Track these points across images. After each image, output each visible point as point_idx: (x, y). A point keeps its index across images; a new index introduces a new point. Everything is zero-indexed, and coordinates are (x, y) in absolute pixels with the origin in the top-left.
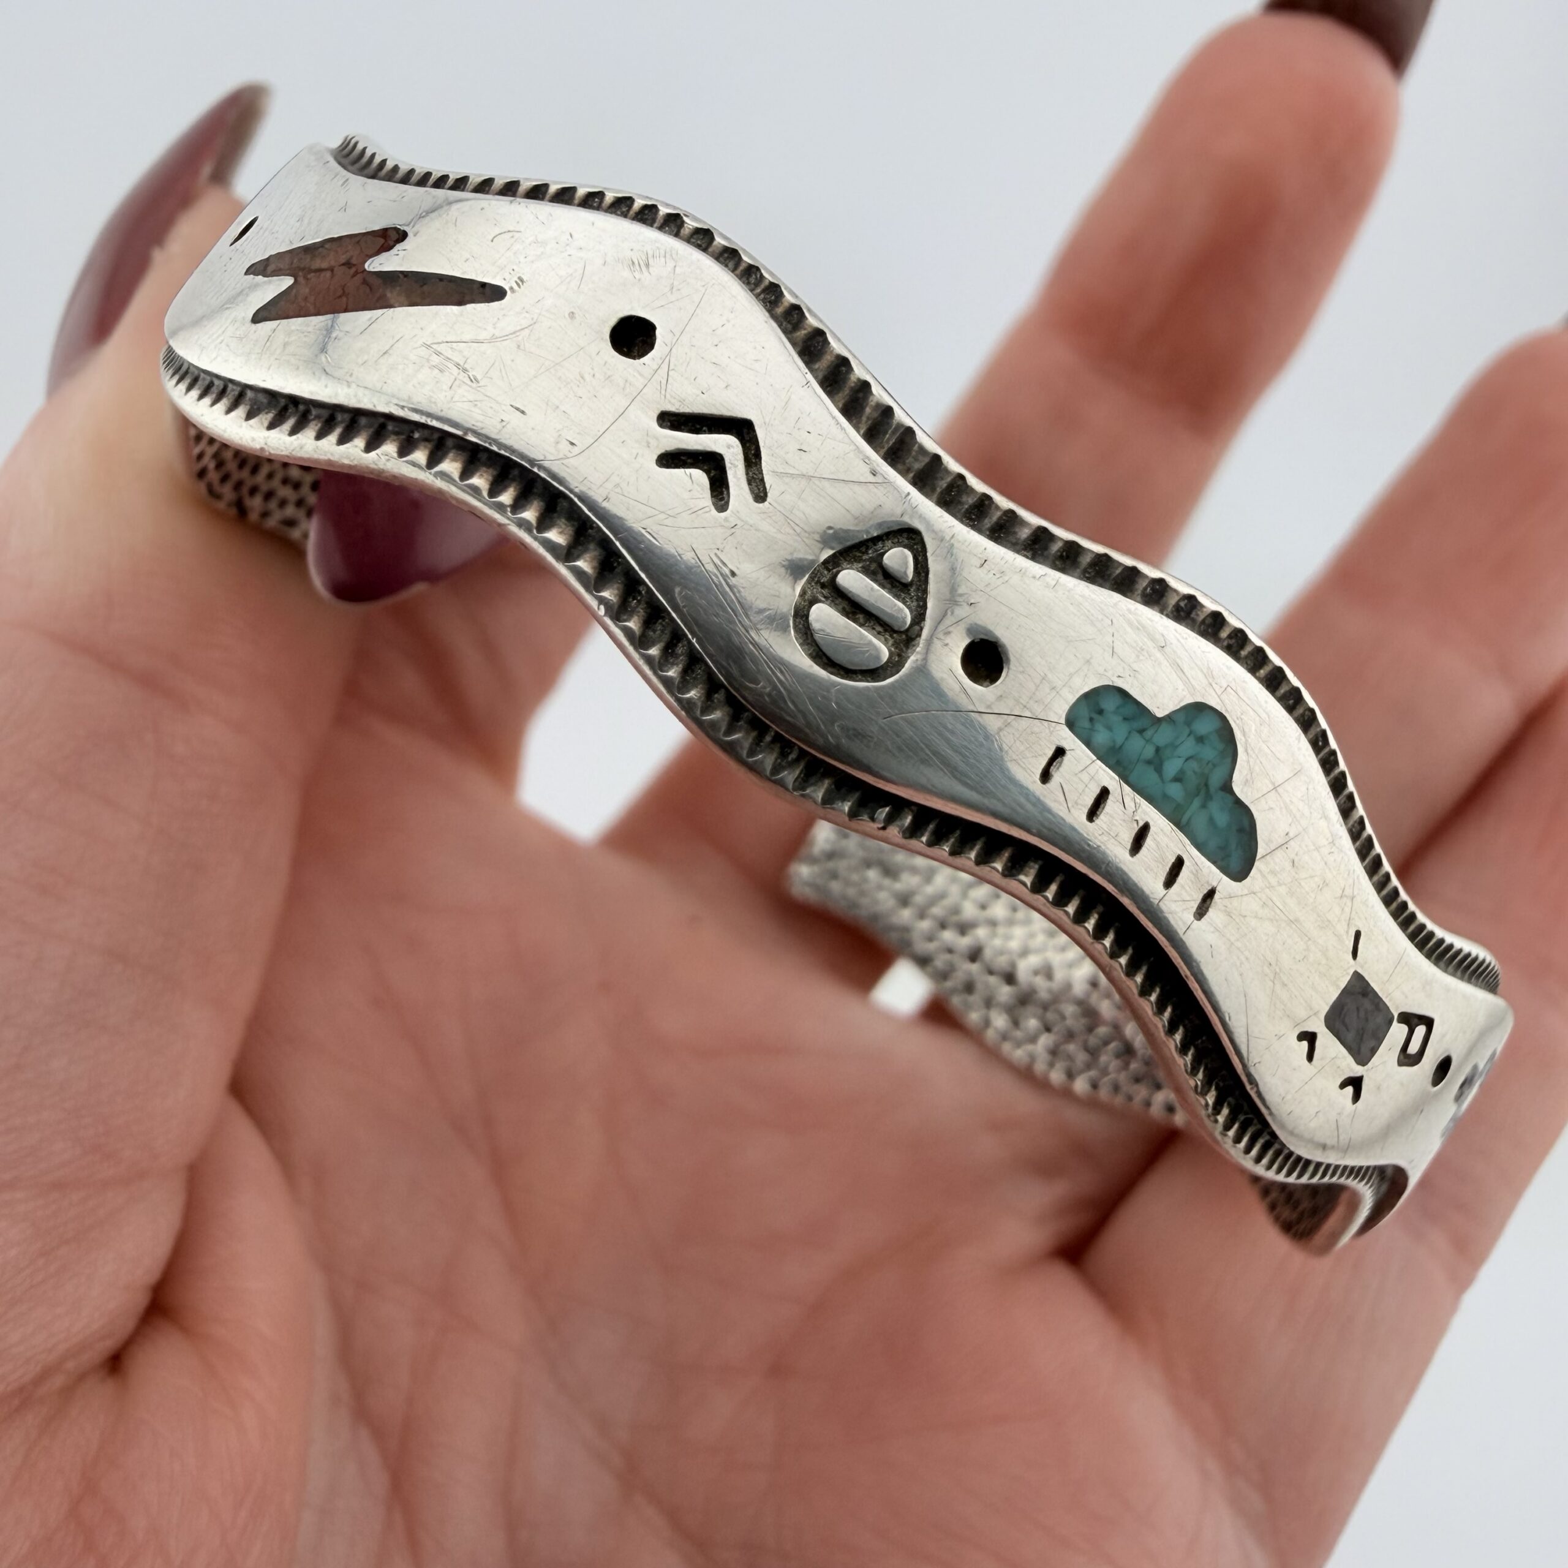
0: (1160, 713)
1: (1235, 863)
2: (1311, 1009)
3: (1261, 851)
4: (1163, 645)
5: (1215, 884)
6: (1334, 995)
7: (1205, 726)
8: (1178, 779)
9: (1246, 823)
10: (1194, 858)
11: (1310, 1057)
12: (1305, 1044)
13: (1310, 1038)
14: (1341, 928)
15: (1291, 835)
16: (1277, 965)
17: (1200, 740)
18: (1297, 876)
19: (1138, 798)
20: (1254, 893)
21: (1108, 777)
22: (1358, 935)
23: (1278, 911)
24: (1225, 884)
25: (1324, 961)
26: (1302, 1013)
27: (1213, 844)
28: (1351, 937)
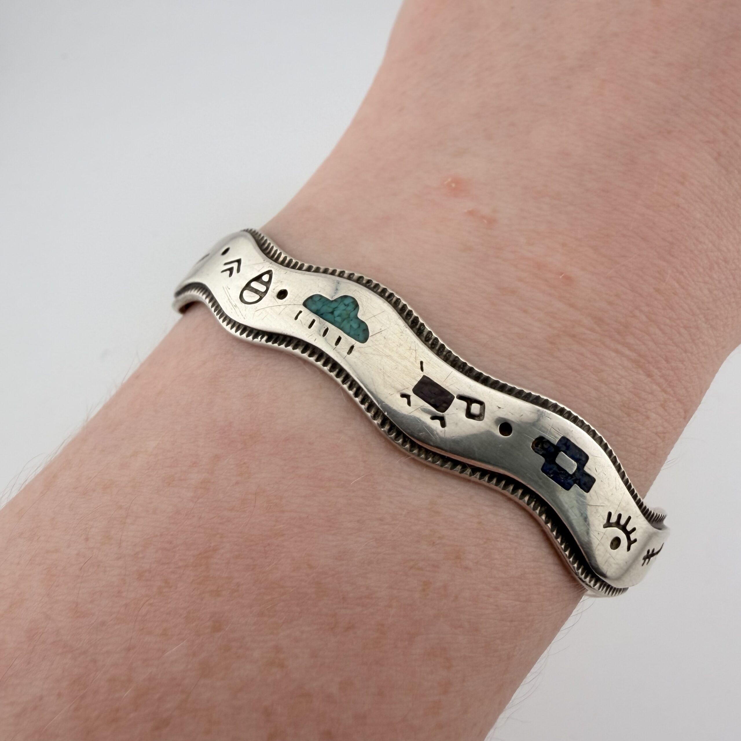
0: (332, 300)
1: (361, 337)
2: (405, 386)
3: (370, 334)
5: (354, 344)
6: (416, 383)
7: (347, 301)
8: (340, 316)
9: (364, 327)
10: (344, 336)
11: (409, 403)
12: (405, 399)
13: (407, 396)
14: (413, 360)
15: (383, 329)
16: (384, 369)
17: (346, 305)
18: (387, 342)
19: (325, 321)
20: (370, 347)
22: (422, 363)
23: (381, 353)
24: (357, 344)
25: (406, 370)
26: (400, 387)
27: (352, 333)
28: (419, 363)
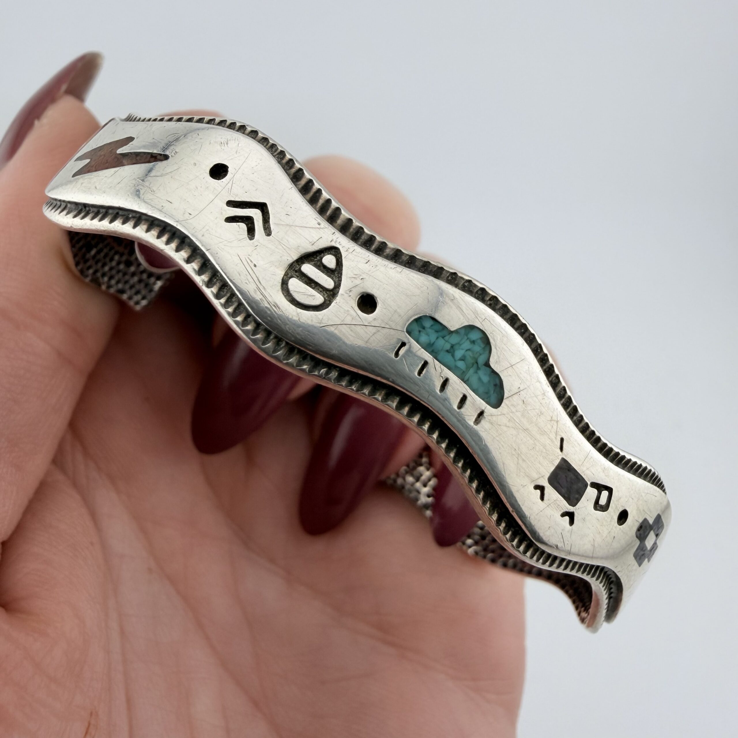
0: (452, 329)
1: (494, 399)
2: (540, 474)
3: (506, 395)
4: (453, 299)
5: (483, 408)
6: (552, 468)
7: (475, 336)
8: (463, 359)
9: (498, 382)
10: (472, 396)
11: (542, 498)
12: (538, 492)
13: (541, 488)
14: (553, 436)
15: (521, 388)
16: (519, 450)
17: (473, 342)
18: (526, 408)
19: (442, 367)
20: (504, 414)
21: (428, 356)
22: (562, 440)
23: (518, 425)
24: (489, 410)
25: (544, 451)
26: (535, 476)
27: (481, 390)
28: (559, 440)
